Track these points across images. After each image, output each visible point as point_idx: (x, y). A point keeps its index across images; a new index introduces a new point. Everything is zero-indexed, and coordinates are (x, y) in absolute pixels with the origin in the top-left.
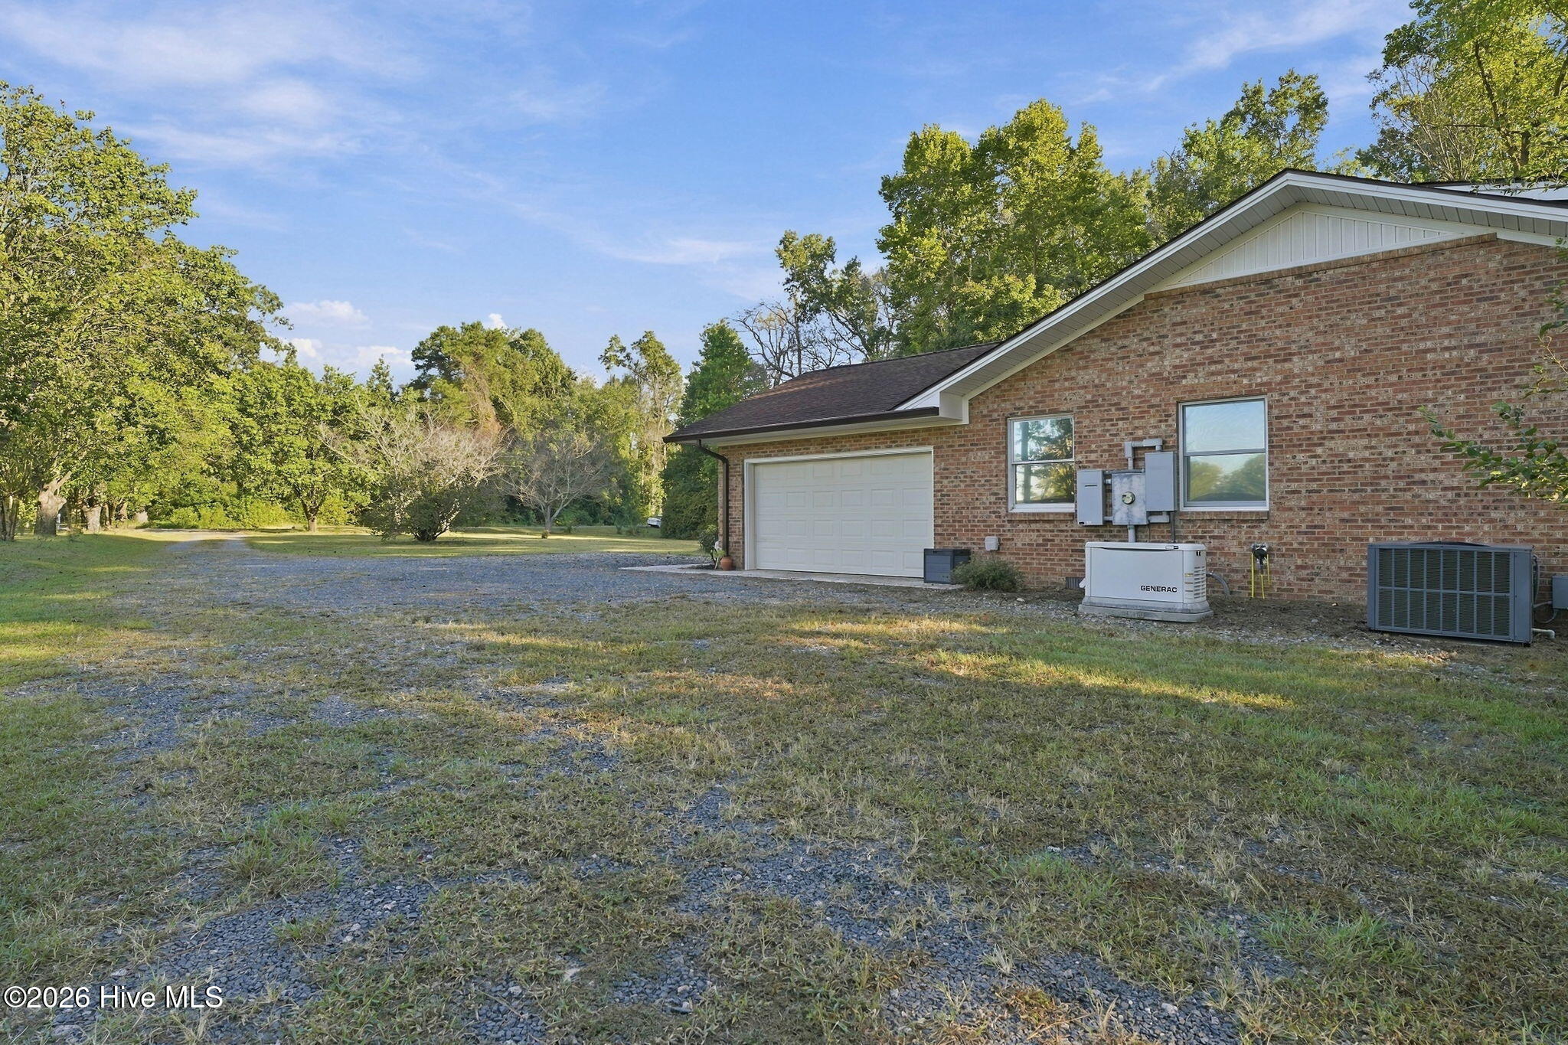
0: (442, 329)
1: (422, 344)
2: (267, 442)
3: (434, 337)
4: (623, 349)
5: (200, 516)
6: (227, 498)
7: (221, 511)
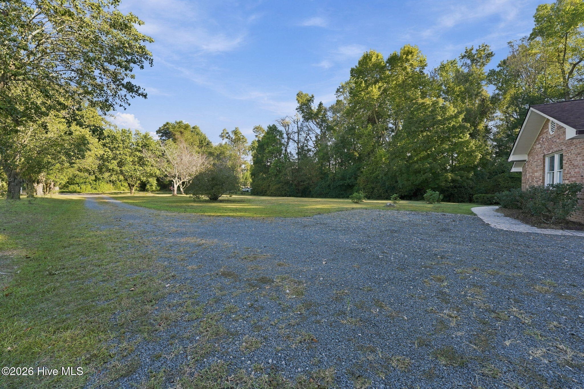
0: (167, 123)
1: (160, 128)
2: (114, 158)
3: (165, 125)
4: (228, 133)
5: (81, 188)
6: (91, 181)
7: (89, 187)
